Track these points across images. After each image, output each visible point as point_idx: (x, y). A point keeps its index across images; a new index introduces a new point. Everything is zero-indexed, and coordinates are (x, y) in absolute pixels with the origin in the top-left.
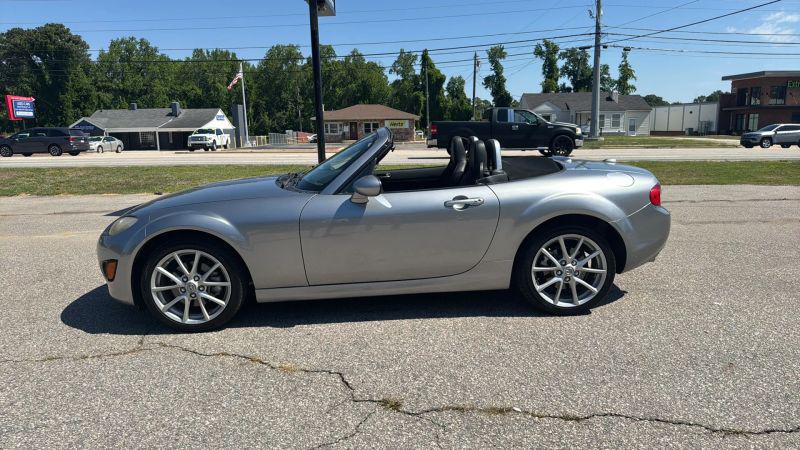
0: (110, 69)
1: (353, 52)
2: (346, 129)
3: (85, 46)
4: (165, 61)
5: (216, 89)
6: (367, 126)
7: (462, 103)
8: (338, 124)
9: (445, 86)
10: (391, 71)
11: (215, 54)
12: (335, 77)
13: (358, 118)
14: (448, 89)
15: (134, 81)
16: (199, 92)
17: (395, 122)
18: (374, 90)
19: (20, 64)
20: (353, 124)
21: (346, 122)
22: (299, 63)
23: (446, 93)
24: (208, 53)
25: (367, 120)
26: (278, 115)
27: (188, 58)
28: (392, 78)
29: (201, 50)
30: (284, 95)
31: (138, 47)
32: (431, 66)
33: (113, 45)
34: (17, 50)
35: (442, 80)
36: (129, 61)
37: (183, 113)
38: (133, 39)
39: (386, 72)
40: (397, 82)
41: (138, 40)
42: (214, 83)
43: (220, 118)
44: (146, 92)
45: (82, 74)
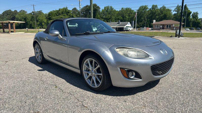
0: (104, 13)
1: (163, 6)
2: (161, 26)
3: (100, 8)
4: (115, 11)
5: (126, 17)
6: (167, 26)
7: (197, 19)
8: (159, 25)
9: (191, 15)
10: (174, 11)
11: (126, 9)
12: (157, 13)
13: (165, 24)
14: (192, 16)
15: (108, 16)
16: (122, 18)
17: (176, 25)
18: (168, 16)
19: (87, 13)
20: (163, 25)
21: (161, 25)
22: (147, 10)
23: (191, 17)
24: (125, 8)
25: (168, 24)
26: (140, 23)
27: (120, 10)
28: (174, 13)
29: (123, 8)
30: (142, 18)
31: (110, 8)
32: (187, 9)
33: (105, 8)
34: (87, 10)
35: (190, 13)
36: (107, 11)
37: (121, 23)
38: (109, 6)
39: (172, 11)
40: (175, 14)
41: (110, 6)
42: (125, 16)
43: (129, 24)
44: (110, 19)
45: (98, 15)
